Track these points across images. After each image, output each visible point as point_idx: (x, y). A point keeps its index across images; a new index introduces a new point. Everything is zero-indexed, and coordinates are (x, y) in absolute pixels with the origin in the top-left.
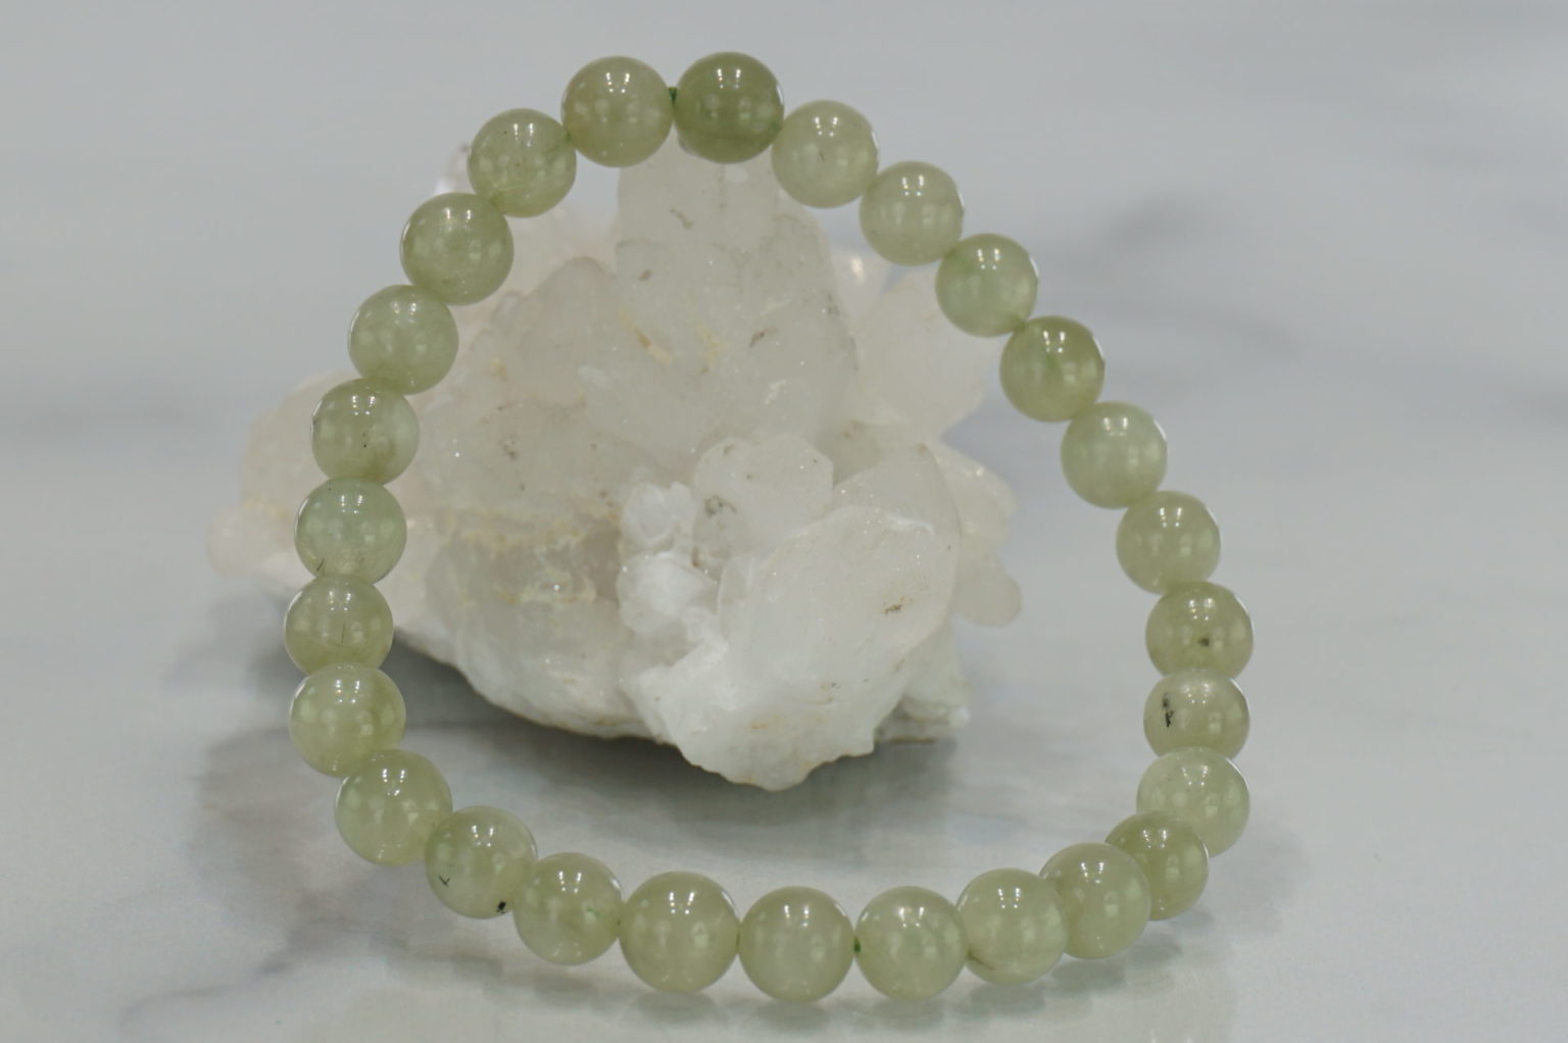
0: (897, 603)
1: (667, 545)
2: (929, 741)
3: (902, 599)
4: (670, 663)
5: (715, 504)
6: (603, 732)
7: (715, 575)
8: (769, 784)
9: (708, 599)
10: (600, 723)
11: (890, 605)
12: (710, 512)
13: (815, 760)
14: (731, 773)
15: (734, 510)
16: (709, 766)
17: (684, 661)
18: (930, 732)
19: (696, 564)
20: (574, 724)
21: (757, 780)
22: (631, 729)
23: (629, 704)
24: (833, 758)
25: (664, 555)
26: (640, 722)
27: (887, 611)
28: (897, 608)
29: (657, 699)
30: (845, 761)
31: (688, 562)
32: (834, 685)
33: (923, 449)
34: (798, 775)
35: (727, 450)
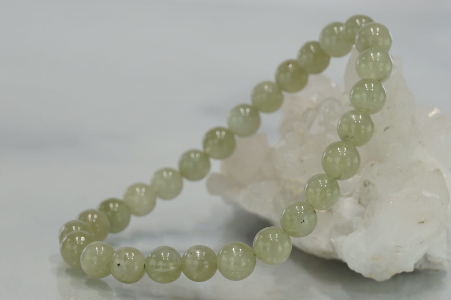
0: (422, 221)
1: (350, 196)
2: (437, 271)
3: (425, 219)
4: (347, 235)
5: (367, 183)
6: (326, 257)
7: (365, 207)
8: (378, 278)
9: (362, 215)
10: (324, 253)
11: (420, 221)
12: (365, 185)
13: (394, 272)
14: (365, 273)
15: (373, 185)
16: (357, 270)
17: (351, 235)
18: (438, 267)
19: (359, 203)
20: (316, 253)
21: (373, 277)
22: (334, 257)
23: (334, 248)
24: (400, 272)
25: (349, 199)
26: (336, 254)
27: (419, 223)
28: (423, 222)
29: (341, 246)
30: (404, 274)
31: (357, 201)
32: (399, 246)
33: (438, 170)
34: (387, 276)
35: (372, 165)
